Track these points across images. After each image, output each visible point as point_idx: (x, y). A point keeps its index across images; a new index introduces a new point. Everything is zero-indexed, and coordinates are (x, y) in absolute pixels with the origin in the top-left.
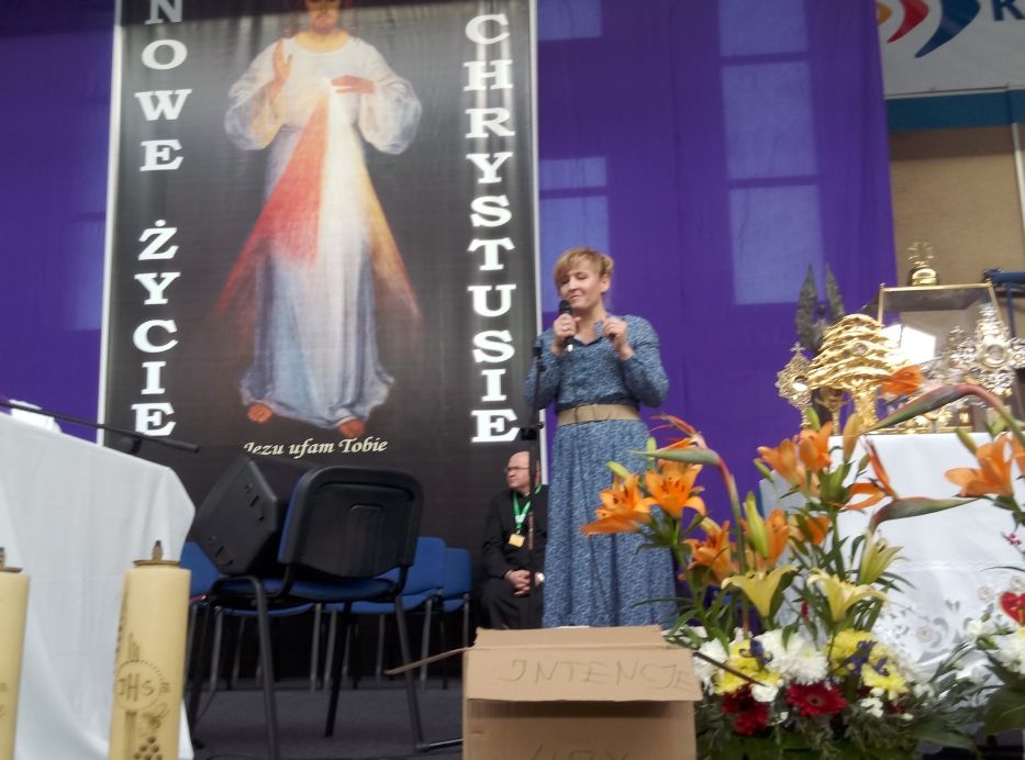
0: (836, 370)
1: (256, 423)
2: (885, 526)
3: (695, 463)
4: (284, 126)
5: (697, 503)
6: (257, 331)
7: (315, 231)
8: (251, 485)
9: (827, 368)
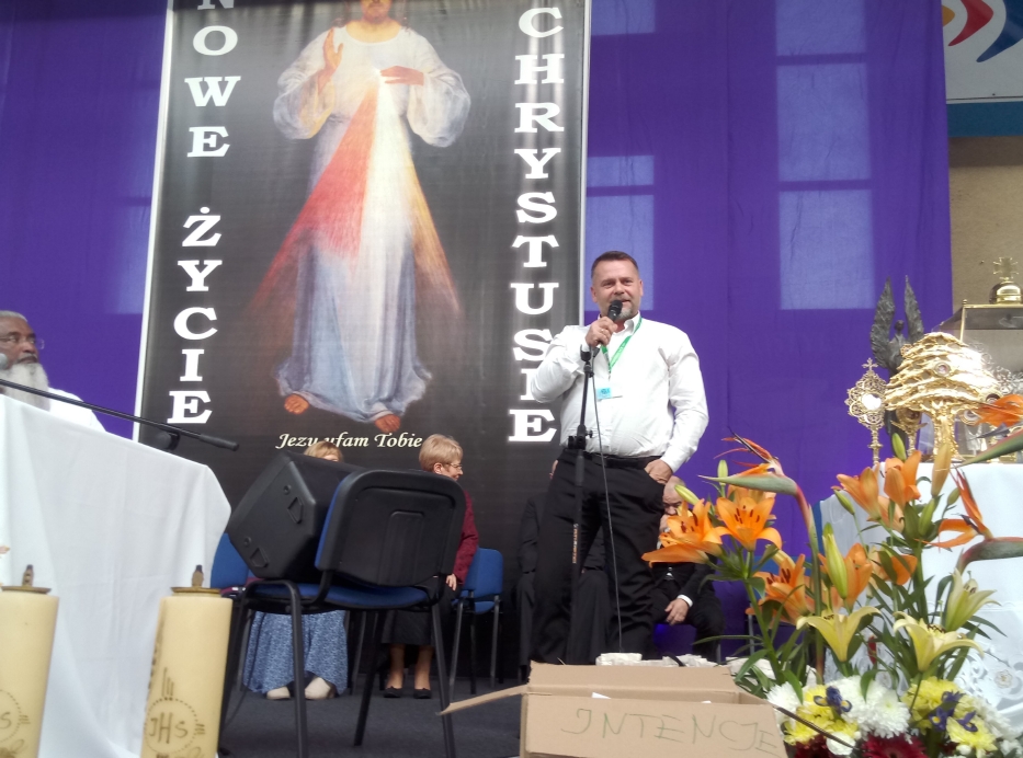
0: (916, 391)
1: (293, 414)
2: (974, 566)
3: (769, 491)
6: (297, 322)
7: (359, 222)
8: (290, 487)
9: (905, 389)
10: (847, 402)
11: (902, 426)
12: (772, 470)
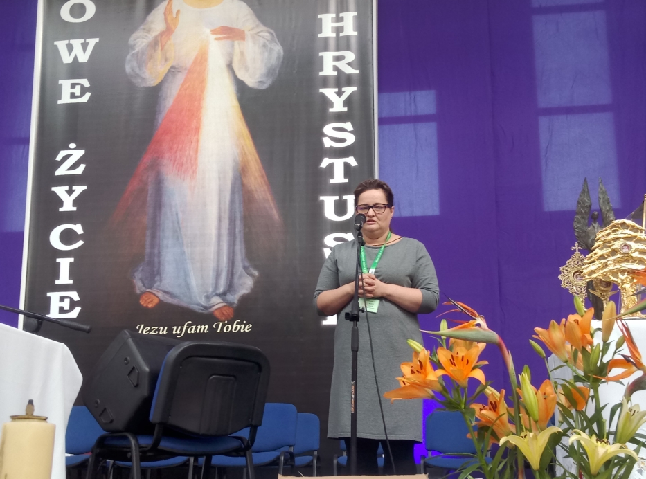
0: (606, 265)
1: (147, 308)
3: (479, 341)
4: (173, 67)
5: (479, 375)
6: (148, 233)
7: (196, 152)
8: (129, 358)
9: (598, 264)
10: (560, 277)
11: (598, 294)
12: (479, 325)
